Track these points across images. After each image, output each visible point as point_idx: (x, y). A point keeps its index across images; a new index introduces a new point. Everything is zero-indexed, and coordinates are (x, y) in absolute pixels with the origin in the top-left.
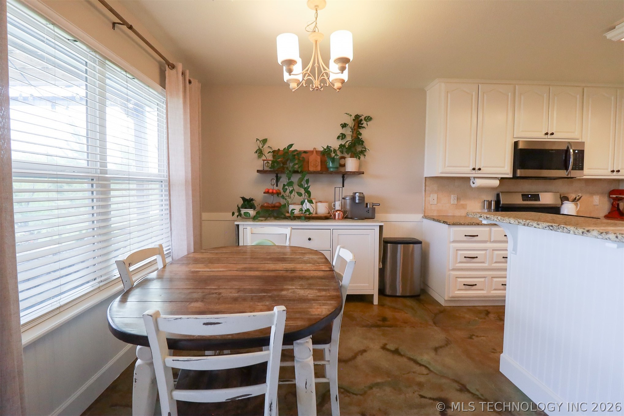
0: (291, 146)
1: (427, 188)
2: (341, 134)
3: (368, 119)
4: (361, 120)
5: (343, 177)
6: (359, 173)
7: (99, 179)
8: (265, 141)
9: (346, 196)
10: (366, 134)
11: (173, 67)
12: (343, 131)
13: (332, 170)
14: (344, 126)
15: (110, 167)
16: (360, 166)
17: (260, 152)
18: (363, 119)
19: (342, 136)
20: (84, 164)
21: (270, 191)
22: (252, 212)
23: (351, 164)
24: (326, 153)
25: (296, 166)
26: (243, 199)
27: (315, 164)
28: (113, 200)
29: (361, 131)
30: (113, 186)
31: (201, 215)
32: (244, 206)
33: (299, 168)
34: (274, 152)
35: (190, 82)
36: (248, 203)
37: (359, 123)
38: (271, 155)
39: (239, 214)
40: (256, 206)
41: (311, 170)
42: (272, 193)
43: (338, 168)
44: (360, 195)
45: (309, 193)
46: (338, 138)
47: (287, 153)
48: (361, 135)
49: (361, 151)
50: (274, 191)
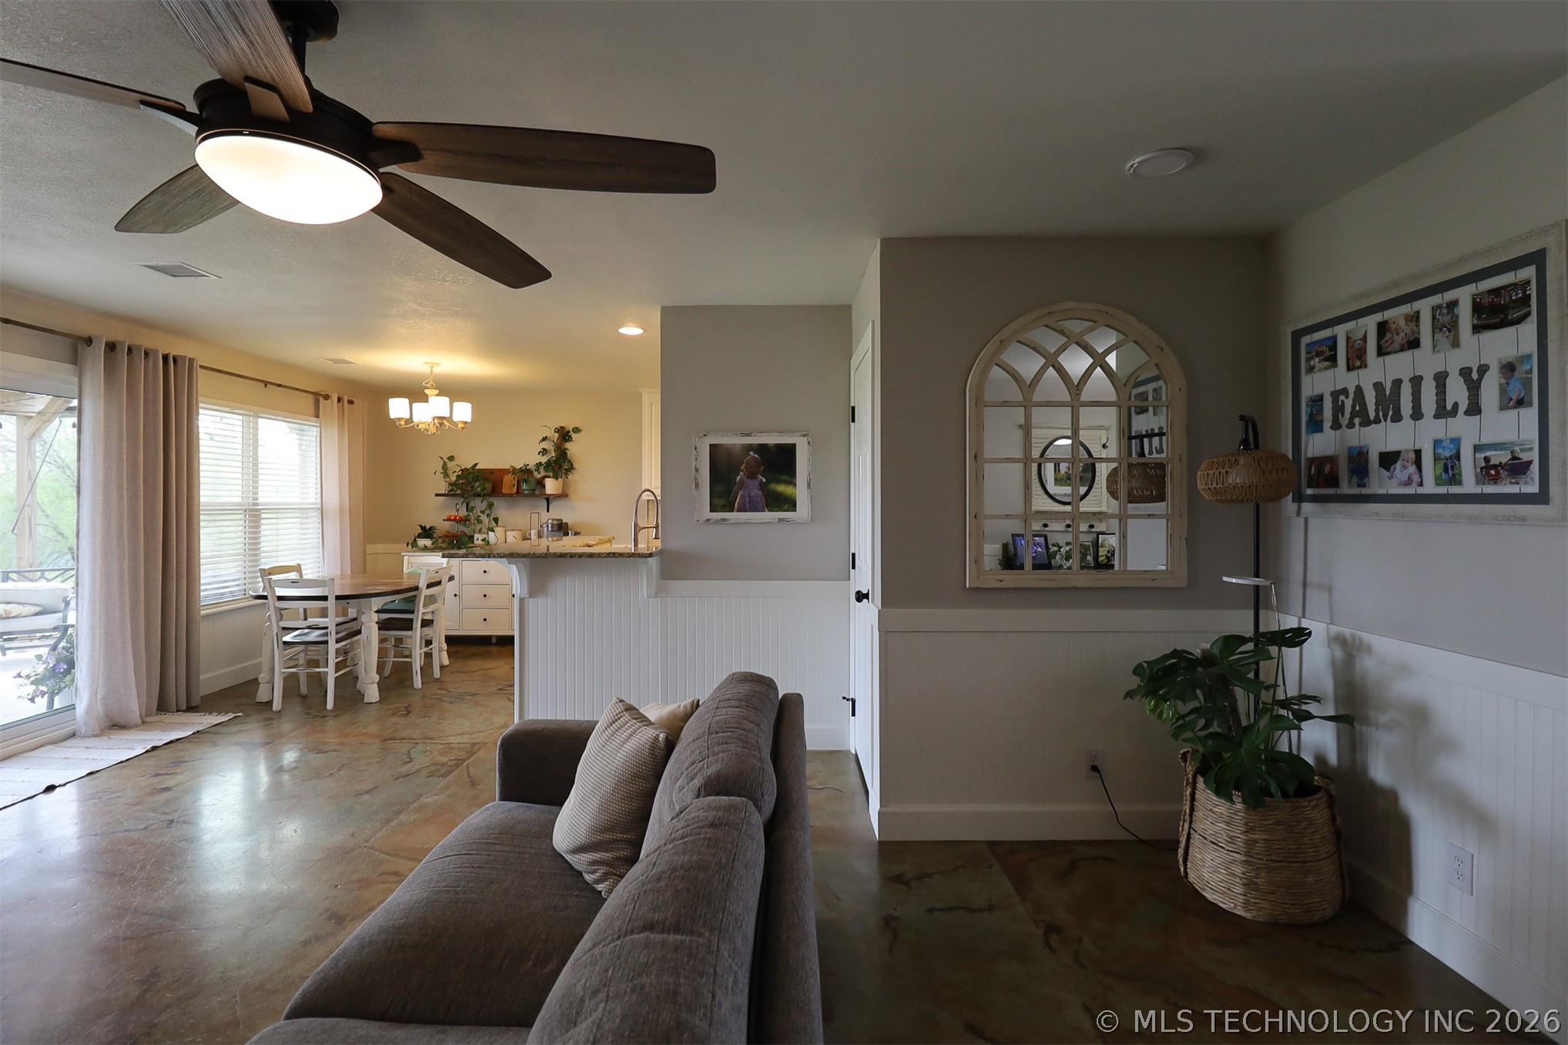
0: (476, 464)
1: (650, 513)
2: (543, 449)
3: (577, 430)
4: (569, 432)
5: (548, 500)
6: (563, 495)
7: (250, 510)
8: (451, 458)
9: (544, 524)
10: (572, 448)
11: (327, 397)
12: (545, 445)
13: (526, 492)
14: (545, 439)
15: (260, 500)
16: (565, 486)
17: (446, 474)
18: (571, 430)
19: (544, 451)
20: (239, 500)
21: (452, 518)
22: (428, 542)
23: (551, 486)
24: (526, 471)
25: (478, 489)
26: (423, 528)
27: (509, 484)
28: (262, 527)
29: (568, 445)
30: (263, 516)
31: (365, 547)
32: (420, 536)
33: (482, 491)
34: (462, 470)
35: (351, 402)
36: (427, 532)
37: (564, 435)
38: (456, 474)
39: (414, 544)
40: (435, 535)
41: (504, 491)
42: (455, 520)
43: (534, 490)
44: (555, 522)
45: (496, 520)
46: (539, 454)
47: (471, 473)
48: (566, 449)
49: (566, 469)
50: (458, 518)
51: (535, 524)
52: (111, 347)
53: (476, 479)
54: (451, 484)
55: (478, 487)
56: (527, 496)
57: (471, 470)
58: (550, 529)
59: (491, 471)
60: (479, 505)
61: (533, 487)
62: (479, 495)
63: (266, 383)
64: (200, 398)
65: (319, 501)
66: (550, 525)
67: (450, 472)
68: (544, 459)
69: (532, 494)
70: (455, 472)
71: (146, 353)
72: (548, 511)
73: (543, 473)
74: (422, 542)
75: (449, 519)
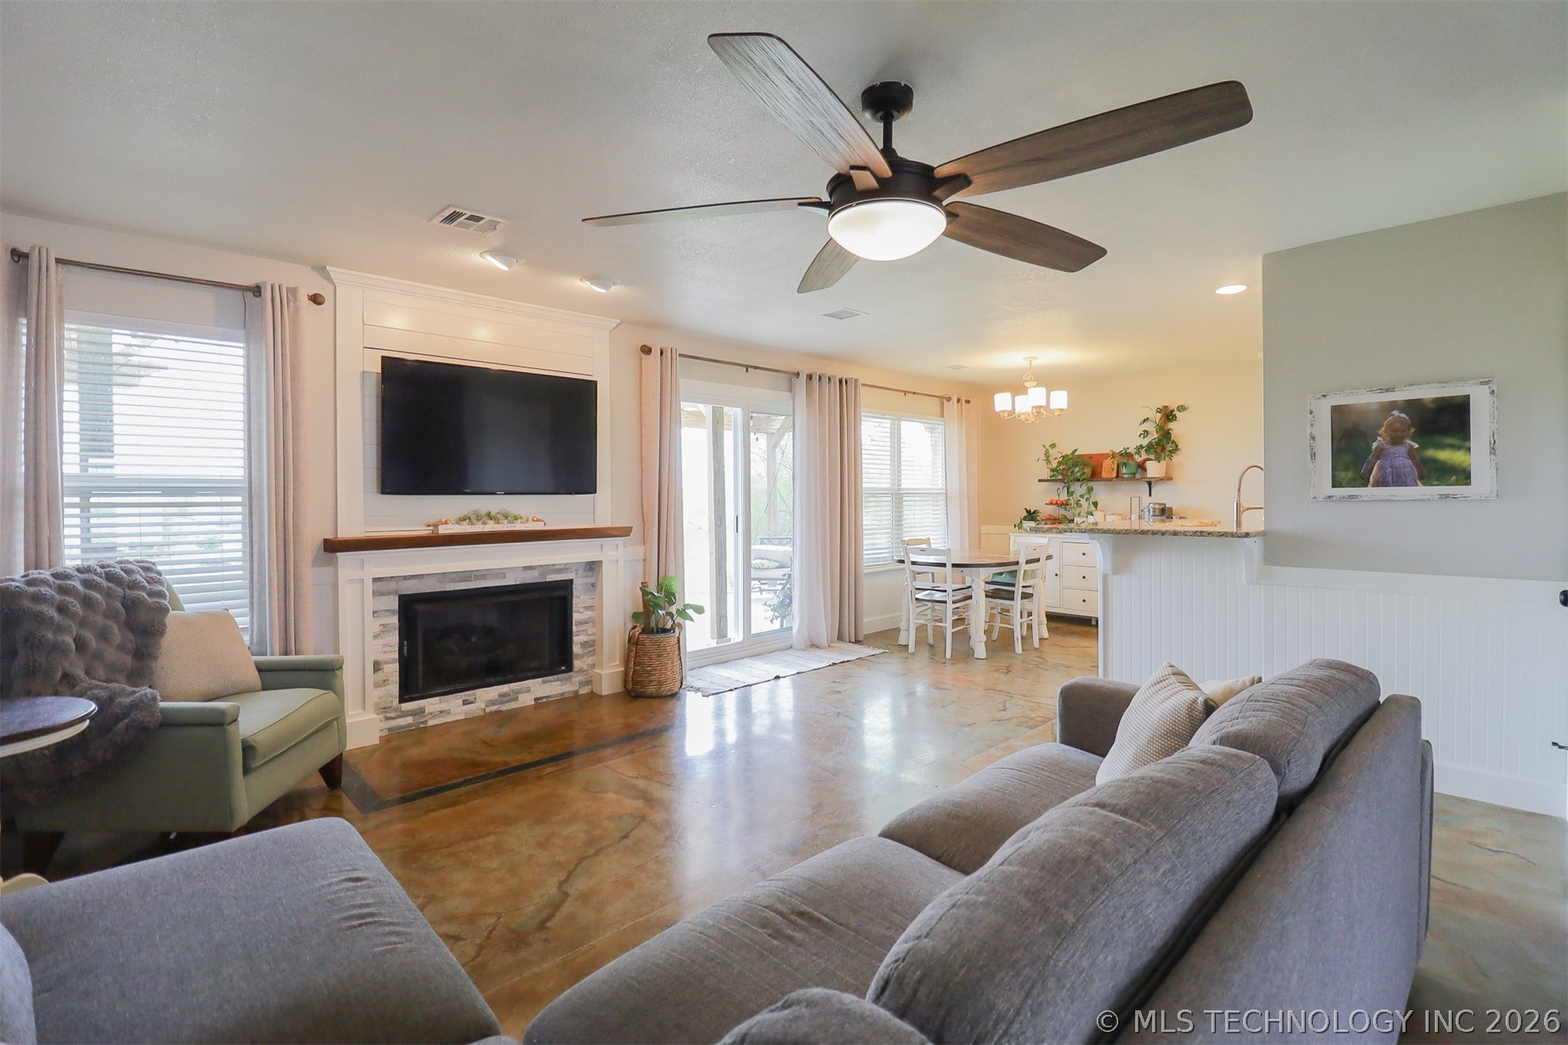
0: (1076, 450)
2: (1145, 431)
3: (1182, 408)
4: (1173, 411)
5: (1150, 484)
6: (1168, 478)
7: (896, 494)
8: (1053, 446)
9: (1144, 508)
10: (1176, 427)
11: (949, 399)
12: (1146, 426)
13: (1126, 476)
14: (1146, 420)
15: (903, 486)
16: (1169, 469)
17: (1048, 460)
18: (1175, 409)
19: (1146, 433)
20: (888, 486)
21: (1054, 502)
22: (1032, 524)
23: (1154, 469)
24: (1127, 455)
25: (1079, 474)
26: (1028, 512)
27: (1108, 468)
28: (904, 507)
29: (1171, 425)
30: (905, 498)
31: (980, 528)
32: (1025, 519)
33: (1081, 476)
34: (1063, 457)
35: (968, 402)
36: (1031, 515)
37: (1168, 415)
38: (1057, 461)
39: (1020, 526)
40: (1038, 518)
41: (1104, 475)
42: (1056, 504)
43: (1135, 474)
44: (1157, 507)
45: (1095, 504)
46: (1140, 436)
47: (1071, 459)
48: (1170, 429)
49: (1170, 451)
50: (1059, 502)
51: (1135, 509)
52: (810, 377)
53: (1076, 464)
54: (1052, 470)
55: (1078, 472)
56: (1127, 479)
57: (1071, 456)
58: (1151, 514)
59: (1090, 457)
60: (1079, 489)
61: (1133, 471)
62: (1079, 480)
63: (905, 393)
64: (862, 409)
65: (944, 487)
66: (1151, 510)
67: (1052, 459)
68: (1145, 442)
69: (1132, 478)
70: (1056, 458)
71: (829, 379)
72: (1150, 495)
73: (1144, 456)
74: (1028, 524)
75: (1051, 504)
